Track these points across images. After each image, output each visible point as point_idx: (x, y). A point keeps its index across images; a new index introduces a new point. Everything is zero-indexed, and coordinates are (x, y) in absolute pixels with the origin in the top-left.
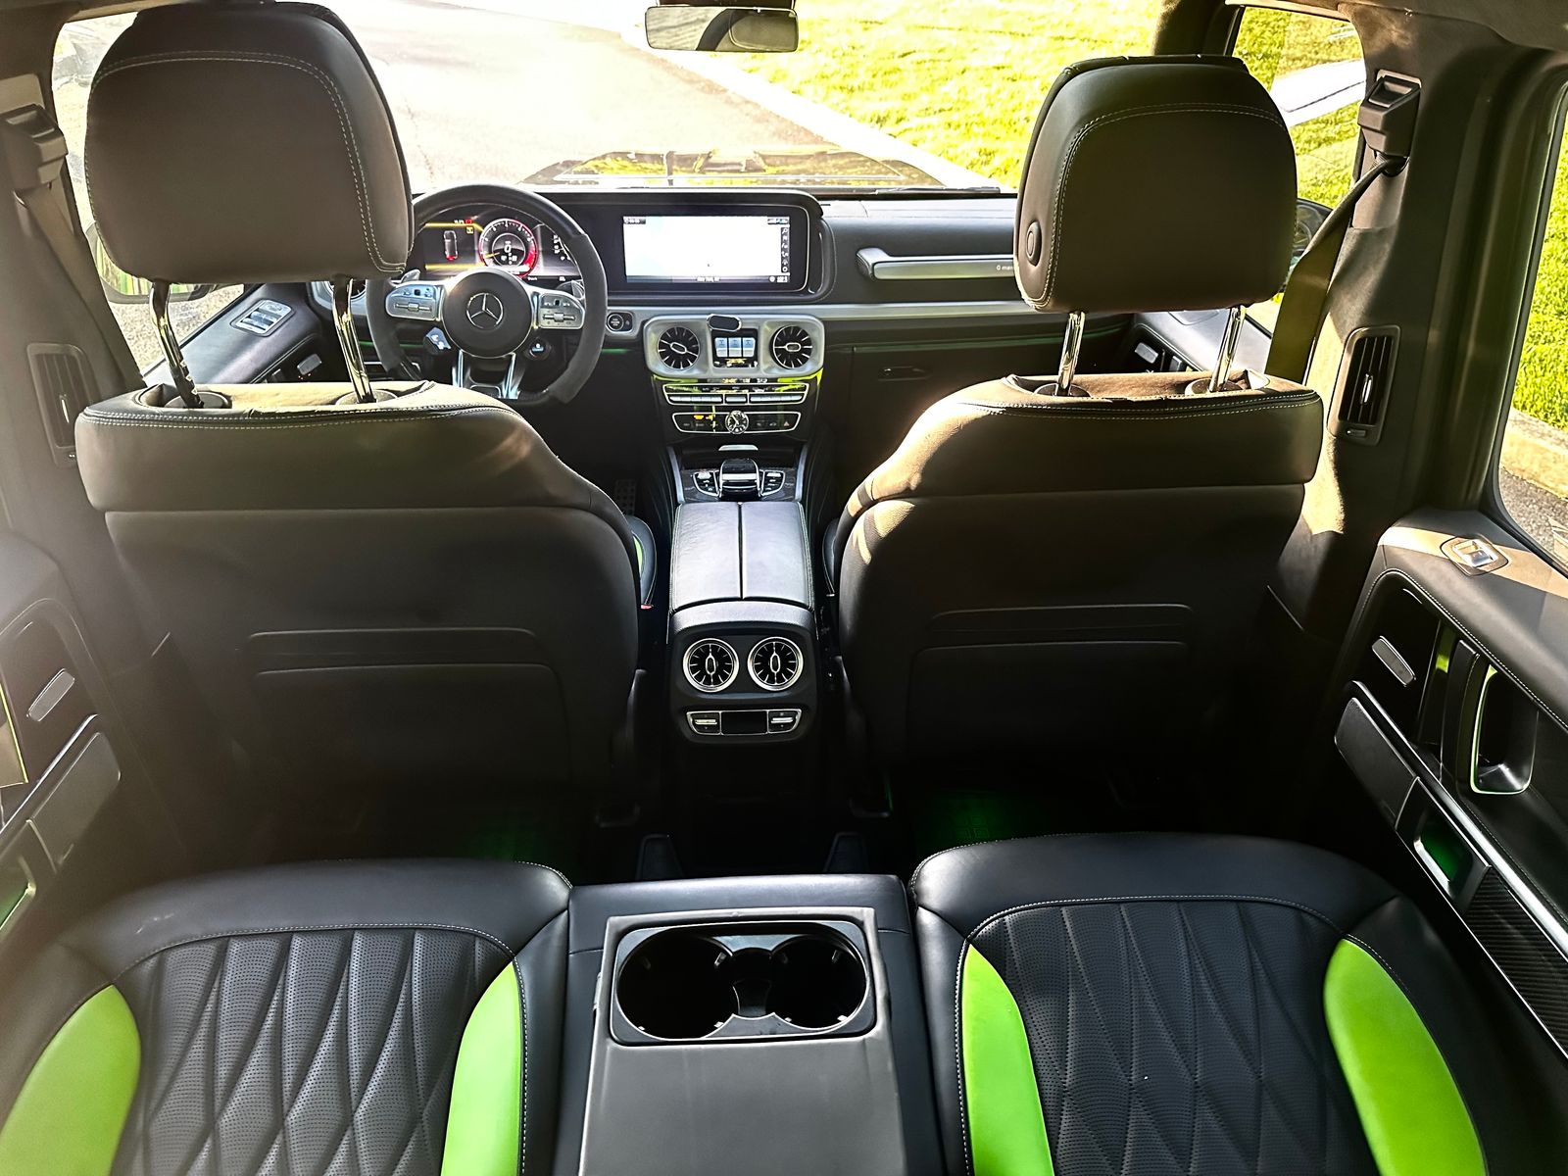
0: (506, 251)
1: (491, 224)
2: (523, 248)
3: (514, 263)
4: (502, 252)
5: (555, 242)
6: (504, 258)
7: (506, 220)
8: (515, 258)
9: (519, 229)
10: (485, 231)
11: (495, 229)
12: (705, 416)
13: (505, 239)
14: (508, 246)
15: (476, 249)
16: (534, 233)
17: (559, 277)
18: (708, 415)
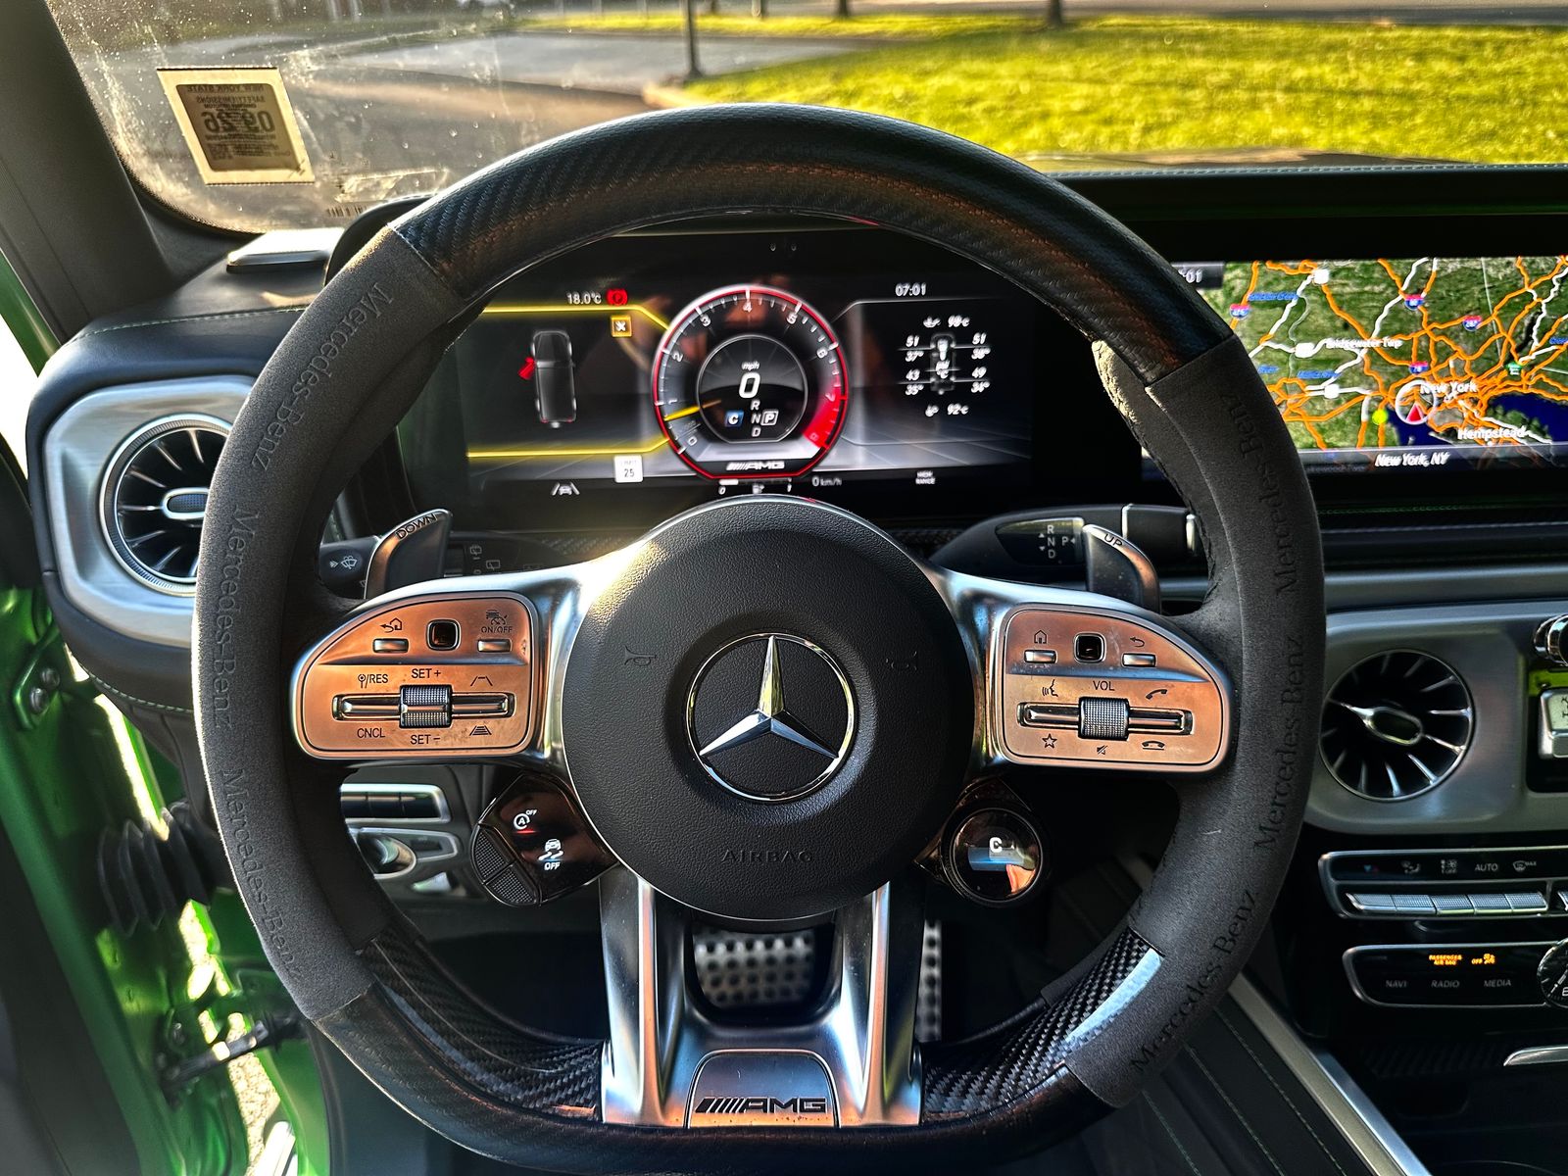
0: (743, 394)
1: (695, 305)
2: (796, 381)
3: (769, 433)
4: (730, 397)
5: (911, 357)
6: (733, 418)
7: (747, 288)
8: (770, 416)
9: (792, 319)
10: (672, 329)
11: (707, 321)
12: (1469, 954)
13: (739, 353)
14: (751, 377)
15: (643, 389)
16: (841, 329)
17: (913, 473)
18: (1480, 953)
